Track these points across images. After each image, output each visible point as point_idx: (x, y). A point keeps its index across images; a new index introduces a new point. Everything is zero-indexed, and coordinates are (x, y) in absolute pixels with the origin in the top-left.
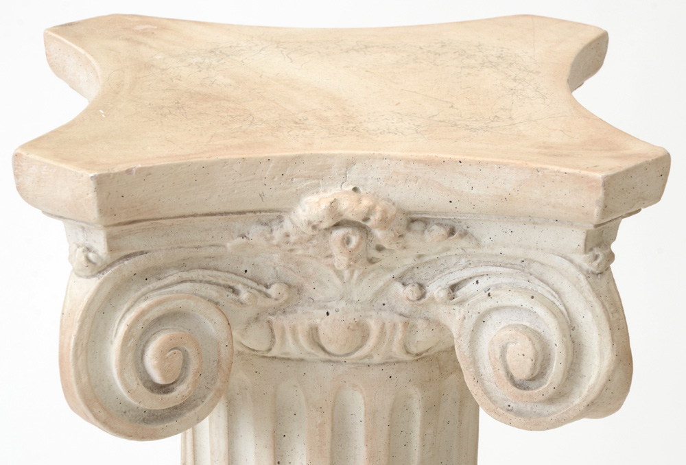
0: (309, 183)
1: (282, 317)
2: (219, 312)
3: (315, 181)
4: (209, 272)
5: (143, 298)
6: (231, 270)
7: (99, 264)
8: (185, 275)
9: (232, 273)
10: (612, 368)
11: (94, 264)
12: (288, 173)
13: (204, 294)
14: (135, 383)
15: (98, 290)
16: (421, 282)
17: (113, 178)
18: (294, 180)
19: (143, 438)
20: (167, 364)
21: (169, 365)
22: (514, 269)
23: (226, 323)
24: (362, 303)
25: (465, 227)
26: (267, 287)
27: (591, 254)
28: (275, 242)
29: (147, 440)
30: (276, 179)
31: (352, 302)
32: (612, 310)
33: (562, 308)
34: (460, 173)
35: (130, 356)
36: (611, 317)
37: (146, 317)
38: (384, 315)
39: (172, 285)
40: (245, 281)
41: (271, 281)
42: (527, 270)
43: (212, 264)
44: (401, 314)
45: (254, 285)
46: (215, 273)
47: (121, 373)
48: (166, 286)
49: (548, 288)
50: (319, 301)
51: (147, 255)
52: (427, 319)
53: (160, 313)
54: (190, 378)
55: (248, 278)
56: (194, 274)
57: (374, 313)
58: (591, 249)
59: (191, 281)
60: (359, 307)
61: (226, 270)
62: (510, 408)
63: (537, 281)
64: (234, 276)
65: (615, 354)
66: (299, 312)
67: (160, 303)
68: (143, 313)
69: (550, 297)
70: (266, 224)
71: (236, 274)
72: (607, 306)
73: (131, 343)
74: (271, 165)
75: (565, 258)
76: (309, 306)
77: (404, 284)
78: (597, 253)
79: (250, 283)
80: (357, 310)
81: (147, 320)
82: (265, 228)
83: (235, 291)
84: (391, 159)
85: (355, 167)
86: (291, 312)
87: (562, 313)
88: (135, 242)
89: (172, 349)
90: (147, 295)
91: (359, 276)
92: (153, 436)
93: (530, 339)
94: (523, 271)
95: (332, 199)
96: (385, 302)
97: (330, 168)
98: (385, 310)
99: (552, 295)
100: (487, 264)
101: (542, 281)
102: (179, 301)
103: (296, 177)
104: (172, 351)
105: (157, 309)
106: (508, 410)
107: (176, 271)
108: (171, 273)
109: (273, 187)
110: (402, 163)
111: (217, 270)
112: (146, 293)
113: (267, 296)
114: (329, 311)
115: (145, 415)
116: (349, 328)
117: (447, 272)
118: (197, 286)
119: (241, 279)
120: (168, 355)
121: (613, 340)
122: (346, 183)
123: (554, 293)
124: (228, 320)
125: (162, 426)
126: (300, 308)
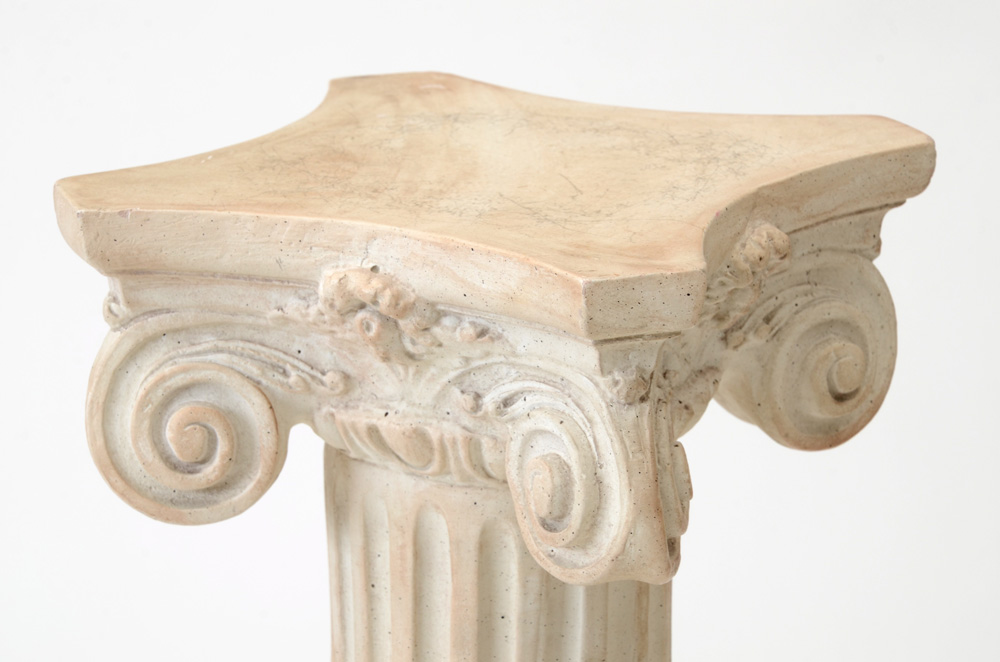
0: (329, 253)
1: (342, 411)
2: (258, 392)
3: (335, 254)
4: (252, 346)
5: (171, 362)
6: (280, 348)
7: (121, 317)
8: (221, 344)
9: (280, 351)
10: (631, 519)
11: (116, 316)
12: (306, 239)
13: (241, 370)
14: (150, 455)
15: (118, 345)
16: (480, 392)
17: (103, 218)
18: (314, 248)
19: (167, 520)
20: (185, 439)
21: (187, 442)
22: (555, 387)
23: (266, 406)
24: (424, 408)
25: (500, 330)
26: (323, 373)
27: (610, 378)
28: (310, 319)
29: (173, 523)
30: (293, 245)
31: (414, 404)
32: (633, 448)
33: (591, 440)
34: (472, 262)
35: (146, 424)
36: (631, 456)
37: (168, 383)
38: (445, 425)
39: (205, 352)
40: (296, 362)
41: (328, 367)
42: (567, 391)
43: (257, 337)
44: (464, 428)
45: (307, 369)
46: (259, 347)
47: (135, 441)
48: (198, 353)
49: (582, 415)
50: (382, 399)
51: (173, 314)
52: (494, 438)
53: (185, 382)
54: (217, 461)
55: (301, 361)
56: (232, 345)
57: (435, 422)
58: (610, 373)
59: (231, 352)
60: (420, 412)
61: (275, 346)
62: (552, 554)
63: (572, 405)
64: (282, 355)
65: (633, 501)
66: (361, 408)
67: (185, 370)
68: (163, 379)
69: (581, 424)
70: (304, 298)
71: (285, 353)
72: (628, 443)
73: (149, 409)
74: (288, 229)
75: (591, 380)
76: (372, 403)
77: (463, 392)
78: (617, 378)
79: (302, 366)
80: (417, 416)
81: (169, 387)
82: (302, 302)
83: (285, 373)
84: (410, 238)
85: (376, 242)
86: (353, 408)
87: (590, 446)
88: (156, 296)
89: (193, 424)
90: (176, 360)
91: (414, 375)
92: (180, 520)
93: (550, 471)
94: (563, 391)
95: (342, 276)
96: (449, 411)
97: (350, 240)
98: (448, 420)
99: (584, 423)
100: (533, 378)
101: (578, 405)
102: (208, 372)
103: (316, 246)
104: (192, 426)
105: (182, 376)
106: (550, 556)
107: (213, 339)
108: (208, 339)
109: (291, 254)
110: (420, 243)
111: (263, 345)
112: (175, 357)
113: (322, 383)
114: (389, 411)
115: (174, 495)
116: (404, 434)
117: (501, 382)
118: (235, 359)
119: (291, 360)
120: (187, 429)
121: (630, 484)
122: (367, 260)
123: (586, 421)
124: (269, 403)
125: (189, 511)
126: (363, 404)
